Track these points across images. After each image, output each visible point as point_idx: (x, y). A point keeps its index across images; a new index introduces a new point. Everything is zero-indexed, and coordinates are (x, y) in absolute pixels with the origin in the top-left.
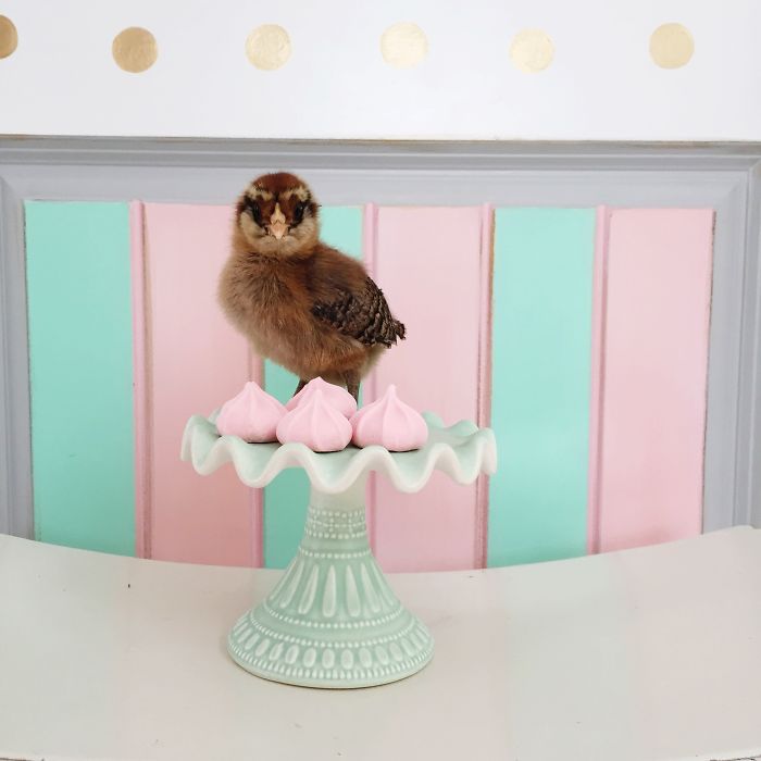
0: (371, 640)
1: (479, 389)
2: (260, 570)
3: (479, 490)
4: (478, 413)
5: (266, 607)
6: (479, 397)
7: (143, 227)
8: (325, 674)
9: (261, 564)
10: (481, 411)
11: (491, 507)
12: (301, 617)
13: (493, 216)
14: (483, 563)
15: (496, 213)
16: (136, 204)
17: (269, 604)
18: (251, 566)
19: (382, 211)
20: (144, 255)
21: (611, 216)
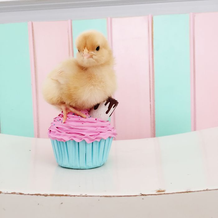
1: (150, 81)
3: (152, 117)
4: (150, 89)
6: (150, 84)
7: (33, 30)
10: (151, 89)
11: (156, 123)
13: (152, 18)
14: (154, 135)
15: (153, 17)
16: (30, 23)
20: (33, 40)
21: (195, 16)
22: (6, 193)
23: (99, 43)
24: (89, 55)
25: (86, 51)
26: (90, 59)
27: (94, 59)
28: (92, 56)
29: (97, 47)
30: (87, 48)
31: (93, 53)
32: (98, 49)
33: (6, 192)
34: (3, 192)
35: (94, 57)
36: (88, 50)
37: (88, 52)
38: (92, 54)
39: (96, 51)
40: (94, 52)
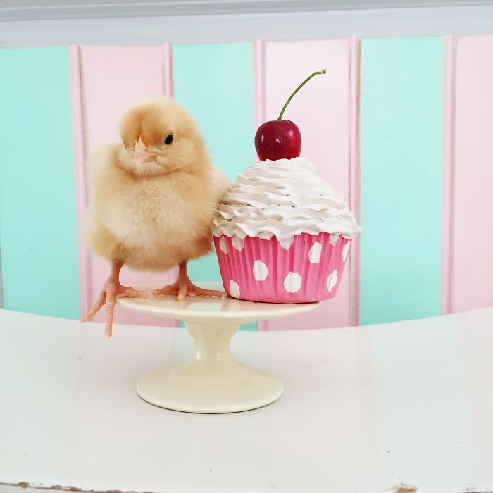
1: (350, 190)
7: (80, 66)
13: (359, 45)
14: (355, 321)
15: (362, 44)
16: (74, 48)
19: (269, 45)
21: (457, 42)
22: (39, 488)
23: (172, 128)
24: (148, 155)
25: (140, 146)
26: (150, 163)
27: (159, 164)
28: (155, 157)
29: (167, 136)
30: (143, 140)
31: (156, 150)
32: (169, 140)
33: (37, 485)
34: (31, 485)
35: (159, 158)
36: (146, 143)
37: (145, 148)
38: (156, 152)
39: (166, 146)
40: (160, 149)
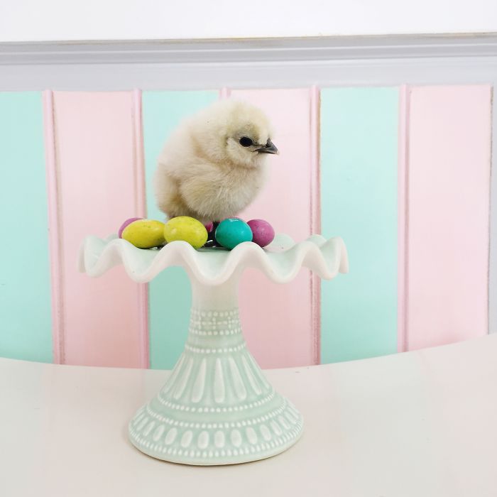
0: (256, 419)
2: (147, 370)
5: (162, 400)
7: (53, 110)
8: (220, 453)
9: (148, 365)
12: (197, 406)
13: (319, 94)
14: (317, 361)
17: (163, 396)
18: (140, 368)
19: (233, 92)
20: (54, 131)
21: (410, 92)
